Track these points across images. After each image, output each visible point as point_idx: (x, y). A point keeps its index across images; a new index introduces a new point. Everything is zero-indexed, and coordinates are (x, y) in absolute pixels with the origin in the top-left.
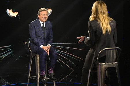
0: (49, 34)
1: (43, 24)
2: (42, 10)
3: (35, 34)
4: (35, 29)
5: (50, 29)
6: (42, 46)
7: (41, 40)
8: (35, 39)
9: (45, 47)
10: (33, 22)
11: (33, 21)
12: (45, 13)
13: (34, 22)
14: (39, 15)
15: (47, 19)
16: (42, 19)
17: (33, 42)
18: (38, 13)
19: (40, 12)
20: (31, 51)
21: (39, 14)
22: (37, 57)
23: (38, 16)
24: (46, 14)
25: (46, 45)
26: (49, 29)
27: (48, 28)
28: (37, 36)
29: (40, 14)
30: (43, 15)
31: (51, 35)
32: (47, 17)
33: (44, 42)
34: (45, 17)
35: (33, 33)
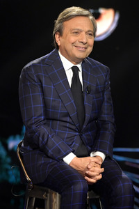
0: (98, 108)
1: (75, 69)
2: (74, 13)
3: (41, 111)
4: (43, 91)
5: (103, 91)
6: (70, 159)
7: (68, 133)
8: (44, 130)
9: (83, 159)
10: (34, 65)
11: (35, 61)
12: (82, 24)
13: (39, 63)
14: (61, 35)
15: (90, 49)
16: (69, 47)
17: (35, 145)
18: (57, 26)
19: (65, 23)
20: (28, 178)
21: (60, 32)
22: (51, 201)
23: (57, 37)
24: (87, 29)
25: (86, 153)
26: (97, 91)
27: (93, 88)
28: (49, 118)
29: (66, 31)
30: (77, 33)
31: (107, 115)
32: (91, 42)
33: (77, 139)
34: (84, 41)
35: (34, 108)
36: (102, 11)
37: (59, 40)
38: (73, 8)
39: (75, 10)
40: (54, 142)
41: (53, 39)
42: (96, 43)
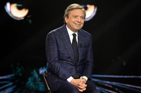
0: (85, 55)
1: (74, 35)
3: (56, 55)
4: (57, 45)
5: (88, 46)
6: (70, 79)
7: (69, 67)
8: (58, 65)
9: (77, 80)
10: (53, 32)
11: (54, 30)
12: (79, 13)
13: (56, 31)
14: (68, 18)
15: (82, 25)
16: (72, 24)
17: (52, 72)
18: (66, 13)
19: (70, 12)
21: (67, 16)
23: (66, 18)
24: (81, 15)
26: (85, 46)
27: (83, 45)
28: (60, 59)
29: (70, 16)
30: (76, 17)
32: (83, 21)
33: (74, 70)
34: (79, 21)
35: (53, 54)
36: (88, 6)
37: (66, 20)
38: (74, 4)
39: (75, 5)
40: (63, 71)
41: (64, 19)
42: (85, 22)
